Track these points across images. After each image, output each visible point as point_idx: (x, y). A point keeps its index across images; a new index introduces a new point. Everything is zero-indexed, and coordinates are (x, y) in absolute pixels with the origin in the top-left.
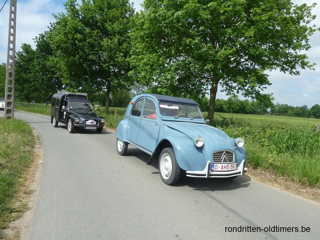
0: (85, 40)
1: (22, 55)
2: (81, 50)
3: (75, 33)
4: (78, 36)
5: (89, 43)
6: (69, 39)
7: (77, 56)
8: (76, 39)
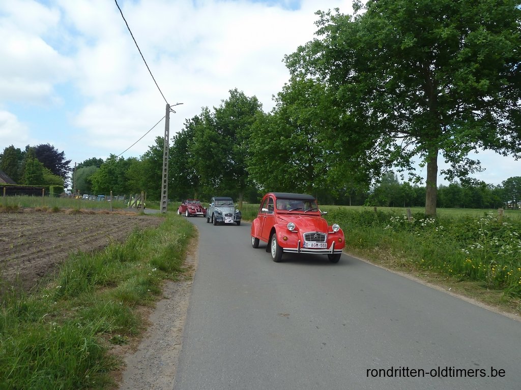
0: (219, 147)
1: (156, 149)
2: (216, 154)
3: (211, 141)
4: (213, 144)
5: (222, 148)
6: (206, 146)
7: (212, 160)
8: (211, 147)
